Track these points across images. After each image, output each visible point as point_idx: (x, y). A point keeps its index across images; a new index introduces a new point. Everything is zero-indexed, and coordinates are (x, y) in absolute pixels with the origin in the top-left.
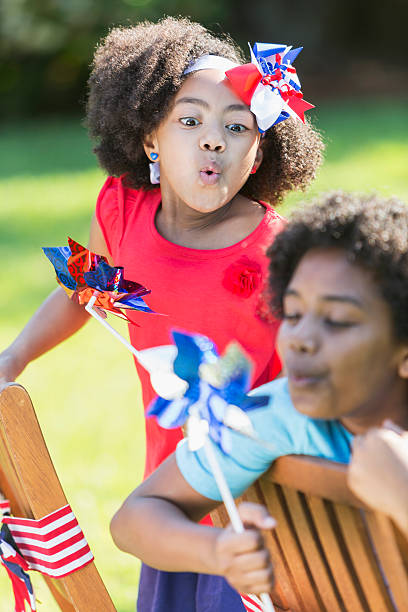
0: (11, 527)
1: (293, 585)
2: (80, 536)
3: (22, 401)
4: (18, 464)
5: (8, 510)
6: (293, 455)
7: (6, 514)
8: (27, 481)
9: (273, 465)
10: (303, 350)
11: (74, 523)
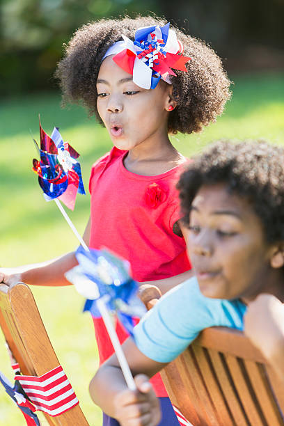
0: (22, 382)
1: (217, 417)
2: (69, 387)
3: (26, 295)
4: (25, 338)
5: (18, 370)
6: (214, 327)
7: (18, 373)
8: (31, 350)
9: (201, 334)
10: (203, 254)
11: (65, 378)
